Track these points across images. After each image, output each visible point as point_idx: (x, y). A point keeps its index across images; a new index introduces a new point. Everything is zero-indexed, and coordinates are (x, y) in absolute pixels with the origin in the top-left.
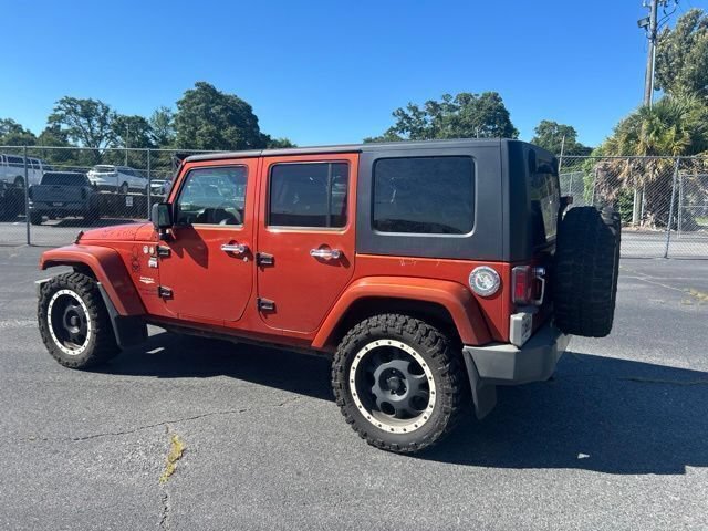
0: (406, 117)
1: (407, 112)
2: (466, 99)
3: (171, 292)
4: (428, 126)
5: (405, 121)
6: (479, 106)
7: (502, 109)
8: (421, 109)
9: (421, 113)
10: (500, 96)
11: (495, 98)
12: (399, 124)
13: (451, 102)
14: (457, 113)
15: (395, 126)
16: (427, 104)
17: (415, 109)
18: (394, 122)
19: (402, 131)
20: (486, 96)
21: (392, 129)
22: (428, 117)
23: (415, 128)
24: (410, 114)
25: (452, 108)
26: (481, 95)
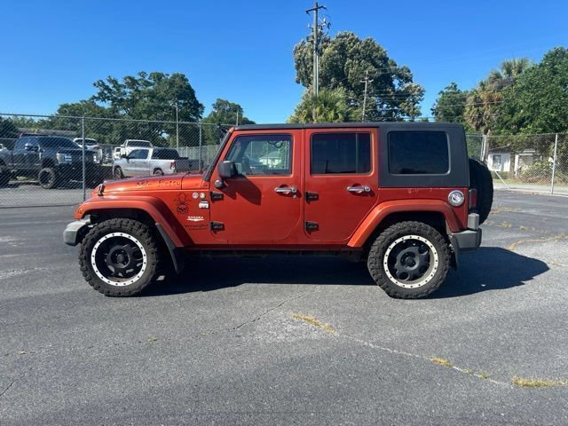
0: (107, 88)
1: (107, 83)
2: (159, 77)
3: (223, 225)
4: (128, 97)
5: (106, 92)
6: (172, 84)
7: (189, 87)
8: (119, 83)
9: (120, 86)
10: (186, 77)
11: (183, 78)
12: (101, 94)
13: (146, 78)
14: (151, 88)
15: (97, 95)
16: (125, 79)
17: (114, 82)
18: (96, 91)
19: (103, 100)
20: (175, 76)
21: (94, 97)
22: (127, 90)
23: (116, 98)
24: (111, 86)
25: (147, 84)
26: (171, 75)
